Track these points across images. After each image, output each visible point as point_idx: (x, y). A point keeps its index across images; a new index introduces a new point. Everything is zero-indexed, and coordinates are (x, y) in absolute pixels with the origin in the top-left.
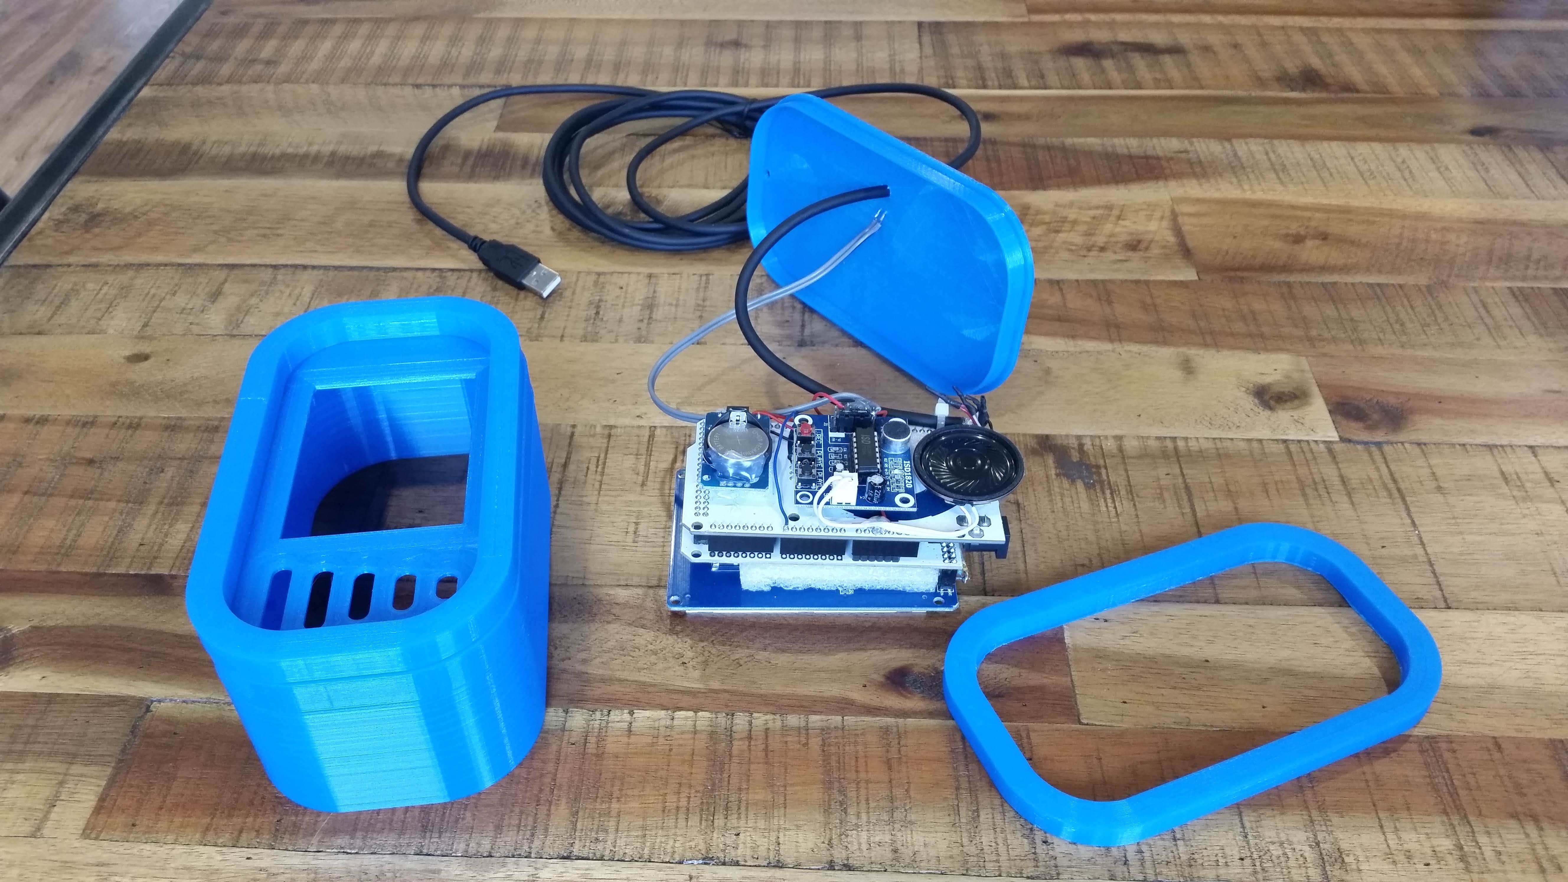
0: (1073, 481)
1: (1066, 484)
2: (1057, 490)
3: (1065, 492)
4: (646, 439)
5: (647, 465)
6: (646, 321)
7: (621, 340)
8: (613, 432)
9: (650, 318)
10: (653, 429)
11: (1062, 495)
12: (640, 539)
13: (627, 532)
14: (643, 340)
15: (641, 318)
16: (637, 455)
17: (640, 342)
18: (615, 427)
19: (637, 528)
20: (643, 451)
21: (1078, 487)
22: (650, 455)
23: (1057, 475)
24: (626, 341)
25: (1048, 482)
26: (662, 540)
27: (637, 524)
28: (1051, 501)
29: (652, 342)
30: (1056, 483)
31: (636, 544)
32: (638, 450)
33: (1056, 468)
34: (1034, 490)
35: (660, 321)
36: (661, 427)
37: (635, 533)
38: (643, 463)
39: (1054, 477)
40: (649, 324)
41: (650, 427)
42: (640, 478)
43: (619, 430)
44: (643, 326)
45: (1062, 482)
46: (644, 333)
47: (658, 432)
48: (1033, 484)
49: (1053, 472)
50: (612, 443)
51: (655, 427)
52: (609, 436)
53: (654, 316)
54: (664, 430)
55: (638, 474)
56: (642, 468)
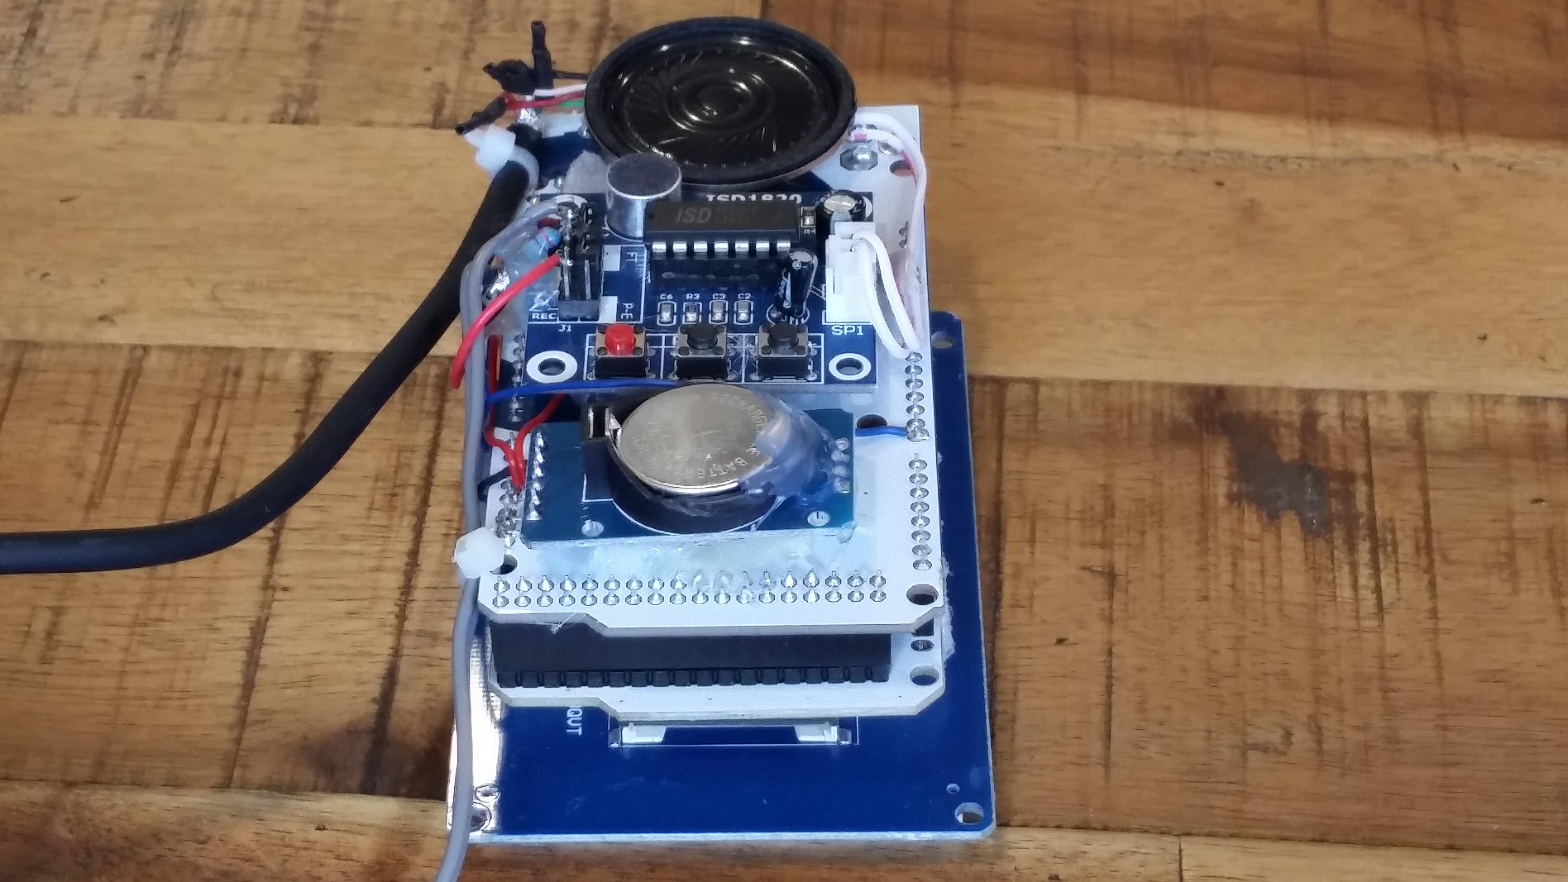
0: (1274, 517)
1: (1252, 521)
2: (1225, 538)
3: (1247, 544)
4: (115, 381)
5: (110, 451)
6: (161, 57)
7: (85, 108)
8: (30, 357)
9: (175, 49)
10: (139, 352)
11: (1236, 552)
12: (61, 652)
13: (27, 634)
14: (146, 108)
15: (149, 48)
16: (85, 423)
17: (137, 114)
18: (36, 345)
19: (54, 624)
20: (104, 413)
21: (1285, 531)
22: (122, 424)
23: (1232, 498)
24: (98, 111)
25: (1203, 515)
26: (121, 656)
27: (58, 612)
28: (1203, 569)
29: (171, 115)
30: (1225, 521)
31: (46, 668)
32: (89, 409)
33: (1231, 478)
34: (1162, 539)
35: (201, 58)
36: (165, 348)
37: (49, 635)
38: (99, 447)
39: (1222, 502)
40: (169, 65)
41: (134, 348)
42: (85, 488)
43: (44, 355)
44: (154, 70)
45: (1241, 520)
46: (152, 89)
47: (153, 361)
48: (1160, 523)
49: (1221, 489)
50: (20, 391)
51: (146, 349)
52: (17, 371)
53: (186, 45)
54: (169, 359)
55: (80, 476)
56: (93, 461)
